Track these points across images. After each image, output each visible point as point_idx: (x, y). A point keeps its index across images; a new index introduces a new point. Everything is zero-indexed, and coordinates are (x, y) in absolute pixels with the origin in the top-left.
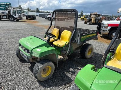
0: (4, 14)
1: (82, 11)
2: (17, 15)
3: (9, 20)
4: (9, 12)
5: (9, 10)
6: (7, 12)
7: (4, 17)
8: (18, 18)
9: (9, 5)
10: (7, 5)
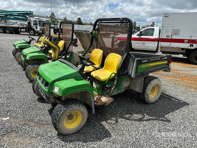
0: (22, 26)
1: (153, 23)
2: (39, 28)
3: (29, 34)
4: (29, 23)
5: (29, 20)
6: (26, 23)
7: (22, 30)
8: (41, 32)
9: (30, 14)
10: (27, 14)
